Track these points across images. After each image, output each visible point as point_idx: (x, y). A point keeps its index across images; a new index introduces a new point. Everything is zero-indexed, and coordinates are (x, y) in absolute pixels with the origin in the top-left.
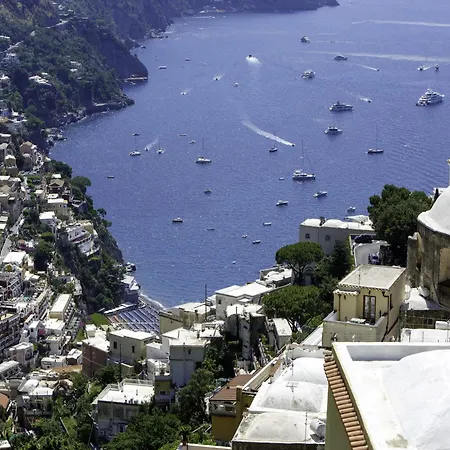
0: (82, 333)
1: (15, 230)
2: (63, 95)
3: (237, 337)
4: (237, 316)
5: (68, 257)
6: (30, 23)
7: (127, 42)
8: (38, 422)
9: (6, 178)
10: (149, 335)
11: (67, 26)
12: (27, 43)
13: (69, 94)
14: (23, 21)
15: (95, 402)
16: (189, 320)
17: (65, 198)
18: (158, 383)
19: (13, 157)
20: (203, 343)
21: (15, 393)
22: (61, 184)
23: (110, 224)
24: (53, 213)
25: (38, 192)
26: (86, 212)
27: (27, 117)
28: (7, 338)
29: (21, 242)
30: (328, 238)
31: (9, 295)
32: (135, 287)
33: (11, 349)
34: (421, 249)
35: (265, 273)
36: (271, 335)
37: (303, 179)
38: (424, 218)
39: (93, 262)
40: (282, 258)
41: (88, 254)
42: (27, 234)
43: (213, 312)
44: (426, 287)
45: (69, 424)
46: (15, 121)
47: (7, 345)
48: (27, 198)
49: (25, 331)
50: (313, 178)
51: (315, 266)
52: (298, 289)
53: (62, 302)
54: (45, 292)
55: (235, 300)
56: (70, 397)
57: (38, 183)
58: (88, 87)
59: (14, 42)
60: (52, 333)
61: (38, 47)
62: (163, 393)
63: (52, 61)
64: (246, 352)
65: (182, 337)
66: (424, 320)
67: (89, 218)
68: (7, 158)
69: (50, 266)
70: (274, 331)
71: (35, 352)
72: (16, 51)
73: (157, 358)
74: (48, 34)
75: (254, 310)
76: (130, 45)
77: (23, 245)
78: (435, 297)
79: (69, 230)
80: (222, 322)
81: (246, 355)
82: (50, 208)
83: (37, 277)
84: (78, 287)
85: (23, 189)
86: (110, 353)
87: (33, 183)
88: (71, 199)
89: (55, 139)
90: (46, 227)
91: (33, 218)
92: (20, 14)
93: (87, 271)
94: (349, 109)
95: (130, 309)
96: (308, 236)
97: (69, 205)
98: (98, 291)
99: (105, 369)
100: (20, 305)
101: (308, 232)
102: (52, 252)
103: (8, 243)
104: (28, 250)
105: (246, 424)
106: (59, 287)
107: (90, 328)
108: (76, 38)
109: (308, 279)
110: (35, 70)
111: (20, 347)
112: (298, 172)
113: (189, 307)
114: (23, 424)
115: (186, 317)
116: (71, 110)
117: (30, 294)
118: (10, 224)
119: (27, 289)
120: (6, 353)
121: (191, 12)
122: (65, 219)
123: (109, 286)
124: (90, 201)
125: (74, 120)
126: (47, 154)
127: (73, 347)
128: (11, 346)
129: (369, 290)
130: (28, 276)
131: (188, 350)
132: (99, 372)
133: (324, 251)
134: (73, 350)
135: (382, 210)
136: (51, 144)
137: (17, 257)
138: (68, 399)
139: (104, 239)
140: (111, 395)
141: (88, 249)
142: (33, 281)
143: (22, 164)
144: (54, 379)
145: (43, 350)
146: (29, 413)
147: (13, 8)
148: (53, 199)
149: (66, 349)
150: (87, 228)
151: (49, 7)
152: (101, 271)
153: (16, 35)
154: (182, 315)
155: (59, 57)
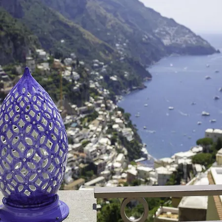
0: (126, 168)
1: (104, 131)
2: (122, 84)
3: (182, 171)
5: (122, 141)
10: (150, 169)
11: (124, 60)
13: (124, 83)
14: (108, 58)
16: (165, 164)
17: (122, 120)
22: (121, 115)
24: (118, 125)
25: (112, 118)
26: (129, 125)
27: (109, 91)
28: (100, 169)
30: (215, 136)
31: (101, 154)
32: (146, 153)
35: (192, 148)
36: (194, 171)
37: (205, 115)
39: (131, 143)
40: (199, 143)
42: (108, 132)
46: (105, 93)
48: (108, 120)
49: (107, 167)
50: (209, 115)
51: (210, 146)
52: (204, 154)
53: (120, 157)
55: (181, 158)
58: (131, 81)
59: (105, 65)
60: (117, 168)
63: (118, 72)
64: (185, 176)
65: (162, 170)
67: (130, 127)
68: (102, 106)
69: (116, 144)
70: (195, 169)
71: (110, 174)
72: (105, 68)
73: (153, 177)
74: (117, 62)
75: (189, 162)
76: (146, 67)
77: (107, 136)
79: (123, 132)
80: (177, 165)
84: (126, 152)
85: (107, 117)
86: (137, 176)
87: (111, 115)
88: (124, 120)
90: (115, 130)
91: (110, 127)
92: (107, 55)
93: (129, 146)
97: (124, 123)
98: (134, 153)
101: (208, 134)
102: (117, 139)
103: (102, 135)
104: (109, 138)
106: (119, 151)
107: (130, 166)
109: (208, 151)
110: (112, 75)
112: (204, 113)
113: (165, 160)
116: (124, 89)
118: (103, 129)
119: (108, 152)
121: (167, 55)
122: (122, 128)
123: (137, 152)
124: (131, 122)
126: (116, 104)
128: (101, 172)
130: (109, 147)
131: (164, 175)
132: (133, 182)
134: (124, 174)
136: (117, 101)
139: (136, 135)
141: (130, 139)
142: (111, 149)
143: (107, 108)
144: (116, 183)
145: (113, 173)
147: (105, 53)
148: (118, 120)
149: (121, 174)
150: (130, 131)
151: (117, 53)
152: (134, 146)
153: (106, 62)
154: (162, 163)
155: (121, 71)
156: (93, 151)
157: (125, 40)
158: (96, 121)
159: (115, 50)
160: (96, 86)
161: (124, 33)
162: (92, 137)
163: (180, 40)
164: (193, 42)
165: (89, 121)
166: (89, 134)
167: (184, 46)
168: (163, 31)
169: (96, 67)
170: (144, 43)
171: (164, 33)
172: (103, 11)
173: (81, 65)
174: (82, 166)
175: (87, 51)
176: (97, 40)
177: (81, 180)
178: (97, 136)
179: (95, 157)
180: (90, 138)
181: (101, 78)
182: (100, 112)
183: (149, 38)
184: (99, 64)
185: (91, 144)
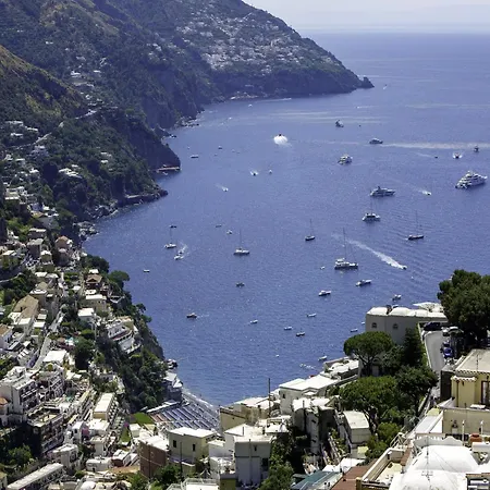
0: (126, 433)
1: (54, 328)
2: (94, 187)
3: (305, 432)
4: (304, 410)
5: (109, 355)
6: (58, 114)
7: (157, 130)
9: (44, 274)
10: (209, 433)
11: (98, 116)
12: (56, 135)
13: (100, 186)
14: (51, 113)
16: (252, 416)
17: (104, 293)
18: (224, 482)
19: (49, 253)
20: (269, 440)
22: (99, 279)
23: (150, 320)
24: (92, 310)
25: (76, 288)
26: (124, 308)
27: (58, 211)
28: (50, 440)
29: (61, 340)
30: (395, 327)
31: (51, 395)
32: (178, 385)
33: (55, 451)
35: (329, 365)
36: (342, 430)
37: (346, 268)
39: (134, 359)
40: (349, 349)
41: (129, 351)
42: (66, 331)
43: (277, 407)
46: (46, 215)
47: (51, 447)
48: (65, 294)
49: (69, 433)
50: (356, 267)
51: (383, 357)
52: (366, 379)
53: (105, 401)
54: (88, 392)
55: (300, 394)
57: (75, 279)
58: (119, 178)
59: (42, 133)
60: (97, 434)
61: (66, 138)
63: (82, 153)
64: (315, 447)
65: (247, 434)
67: (128, 314)
68: (43, 253)
69: (92, 365)
70: (345, 424)
71: (80, 454)
72: (45, 143)
73: (219, 456)
74: (77, 125)
75: (322, 403)
76: (161, 134)
77: (63, 344)
79: (109, 326)
80: (289, 417)
81: (315, 450)
82: (88, 304)
83: (79, 376)
84: (121, 386)
85: (60, 285)
86: (170, 452)
87: (70, 279)
88: (109, 295)
89: (88, 233)
90: (86, 324)
91: (72, 315)
92: (47, 105)
93: (128, 368)
94: (390, 194)
95: (174, 407)
96: (374, 325)
97: (108, 301)
98: (142, 389)
99: (165, 468)
100: (63, 405)
101: (374, 321)
102: (92, 350)
103: (48, 341)
104: (68, 349)
106: (101, 386)
107: (134, 427)
108: (105, 128)
109: (375, 369)
110: (65, 162)
111: (64, 449)
112: (340, 261)
113: (252, 402)
115: (249, 413)
116: (102, 202)
117: (72, 394)
118: (49, 321)
119: (69, 389)
120: (50, 455)
121: (221, 98)
122: (105, 315)
123: (151, 383)
125: (106, 213)
127: (118, 448)
128: (54, 448)
129: (487, 375)
130: (70, 375)
131: (255, 446)
132: (159, 472)
133: (393, 340)
134: (119, 451)
135: (454, 296)
136: (84, 238)
137: (57, 356)
139: (145, 336)
141: (128, 346)
142: (75, 380)
143: (58, 260)
144: (111, 480)
145: (88, 452)
147: (41, 99)
148: (91, 295)
149: (111, 450)
150: (127, 325)
151: (77, 97)
152: (143, 369)
153: (45, 126)
154: (243, 410)
155: (90, 148)
156: (27, 388)
157: (98, 59)
158: (29, 302)
159: (70, 91)
161: (95, 39)
162: (19, 348)
163: (253, 55)
164: (293, 57)
165: (7, 302)
166: (10, 340)
167: (268, 70)
168: (206, 29)
169: (18, 141)
170: (152, 67)
171: (210, 34)
176: (18, 63)
178: (34, 345)
179: (32, 405)
180: (14, 350)
181: (34, 171)
182: (39, 274)
183: (165, 51)
184: (27, 134)
185: (19, 369)
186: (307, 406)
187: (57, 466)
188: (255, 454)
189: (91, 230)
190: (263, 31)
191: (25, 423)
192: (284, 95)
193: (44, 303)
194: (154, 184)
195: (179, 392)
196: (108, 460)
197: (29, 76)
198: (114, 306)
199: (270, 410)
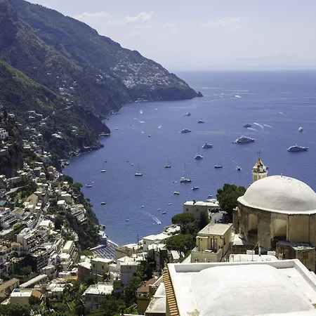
0: (78, 260)
1: (45, 209)
2: (69, 143)
3: (154, 260)
4: (153, 250)
5: (71, 222)
6: (52, 108)
7: (101, 117)
8: (56, 305)
9: (41, 184)
10: (110, 260)
11: (71, 109)
12: (51, 117)
13: (71, 142)
14: (49, 107)
15: (84, 294)
16: (130, 253)
17: (69, 193)
18: (115, 284)
19: (44, 174)
20: (137, 264)
21: (45, 290)
22: (68, 186)
23: (92, 206)
24: (64, 201)
25: (57, 191)
26: (80, 200)
27: (51, 154)
28: (41, 263)
29: (48, 215)
30: (197, 210)
31: (42, 241)
32: (104, 237)
33: (43, 269)
34: (239, 215)
35: (167, 228)
37: (186, 182)
38: (241, 200)
39: (84, 224)
40: (175, 221)
41: (81, 221)
42: (51, 211)
43: (142, 248)
44: (242, 233)
45: (72, 305)
46: (45, 156)
47: (41, 266)
48: (51, 194)
49: (50, 260)
50: (190, 182)
51: (191, 224)
52: (183, 236)
53: (69, 244)
54: (60, 240)
55: (152, 242)
56: (72, 292)
57: (57, 186)
58: (81, 139)
59: (44, 117)
60: (64, 260)
61: (56, 119)
62: (117, 289)
63: (63, 126)
64: (158, 267)
65: (127, 261)
66: (241, 250)
67: (81, 203)
68: (41, 174)
69: (63, 227)
71: (55, 270)
72: (45, 121)
73: (114, 272)
74: (61, 113)
75: (162, 247)
77: (49, 217)
78: (246, 238)
79: (72, 209)
80: (146, 253)
81: (158, 269)
82: (62, 198)
83: (56, 233)
84: (77, 237)
85: (49, 189)
86: (92, 270)
87: (54, 187)
88: (73, 194)
89: (65, 164)
90: (61, 208)
91: (54, 204)
92: (47, 103)
93: (81, 229)
94: (211, 147)
95: (103, 247)
96: (187, 210)
97: (72, 197)
98: (87, 239)
99: (89, 277)
101: (187, 208)
102: (63, 220)
104: (52, 220)
105: (152, 304)
106: (67, 237)
107: (82, 257)
108: (75, 115)
109: (188, 231)
110: (55, 131)
111: (48, 267)
112: (183, 178)
113: (130, 246)
114: (48, 306)
115: (128, 251)
117: (53, 241)
118: (43, 206)
119: (51, 239)
120: (41, 271)
121: (131, 101)
122: (70, 204)
123: (92, 236)
124: (82, 195)
125: (74, 155)
126: (61, 172)
127: (74, 267)
128: (43, 267)
129: (214, 236)
130: (52, 232)
131: (130, 267)
132: (86, 280)
133: (195, 217)
135: (223, 196)
136: (63, 167)
137: (45, 223)
138: (71, 293)
139: (89, 214)
140: (92, 290)
141: (81, 218)
142: (54, 235)
143: (49, 177)
144: (64, 283)
145: (59, 269)
146: (52, 300)
147: (44, 101)
148: (64, 194)
149: (71, 268)
150: (81, 208)
151: (62, 100)
152: (88, 229)
153: (45, 114)
154: (126, 250)
155: (67, 124)
156: (30, 238)
157: (72, 82)
158: (34, 197)
159: (58, 96)
160: (32, 147)
161: (71, 73)
162: (28, 219)
163: (146, 81)
164: (165, 82)
165: (23, 197)
166: (23, 215)
167: (153, 88)
168: (124, 68)
169: (33, 120)
170: (101, 86)
171: (126, 71)
172: (40, 43)
173: (10, 117)
174: (15, 260)
175: (18, 98)
176: (33, 83)
177: (14, 281)
178: (35, 218)
179: (33, 246)
180: (25, 220)
181: (40, 135)
182: (39, 184)
183: (105, 79)
184: (37, 117)
185: (27, 229)
186: (155, 248)
187: (44, 276)
188: (130, 271)
189: (67, 163)
190: (151, 70)
191: (29, 255)
192: (161, 100)
193: (41, 198)
194: (97, 142)
195: (105, 240)
196: (69, 273)
197: (39, 89)
198: (75, 199)
199: (138, 250)
